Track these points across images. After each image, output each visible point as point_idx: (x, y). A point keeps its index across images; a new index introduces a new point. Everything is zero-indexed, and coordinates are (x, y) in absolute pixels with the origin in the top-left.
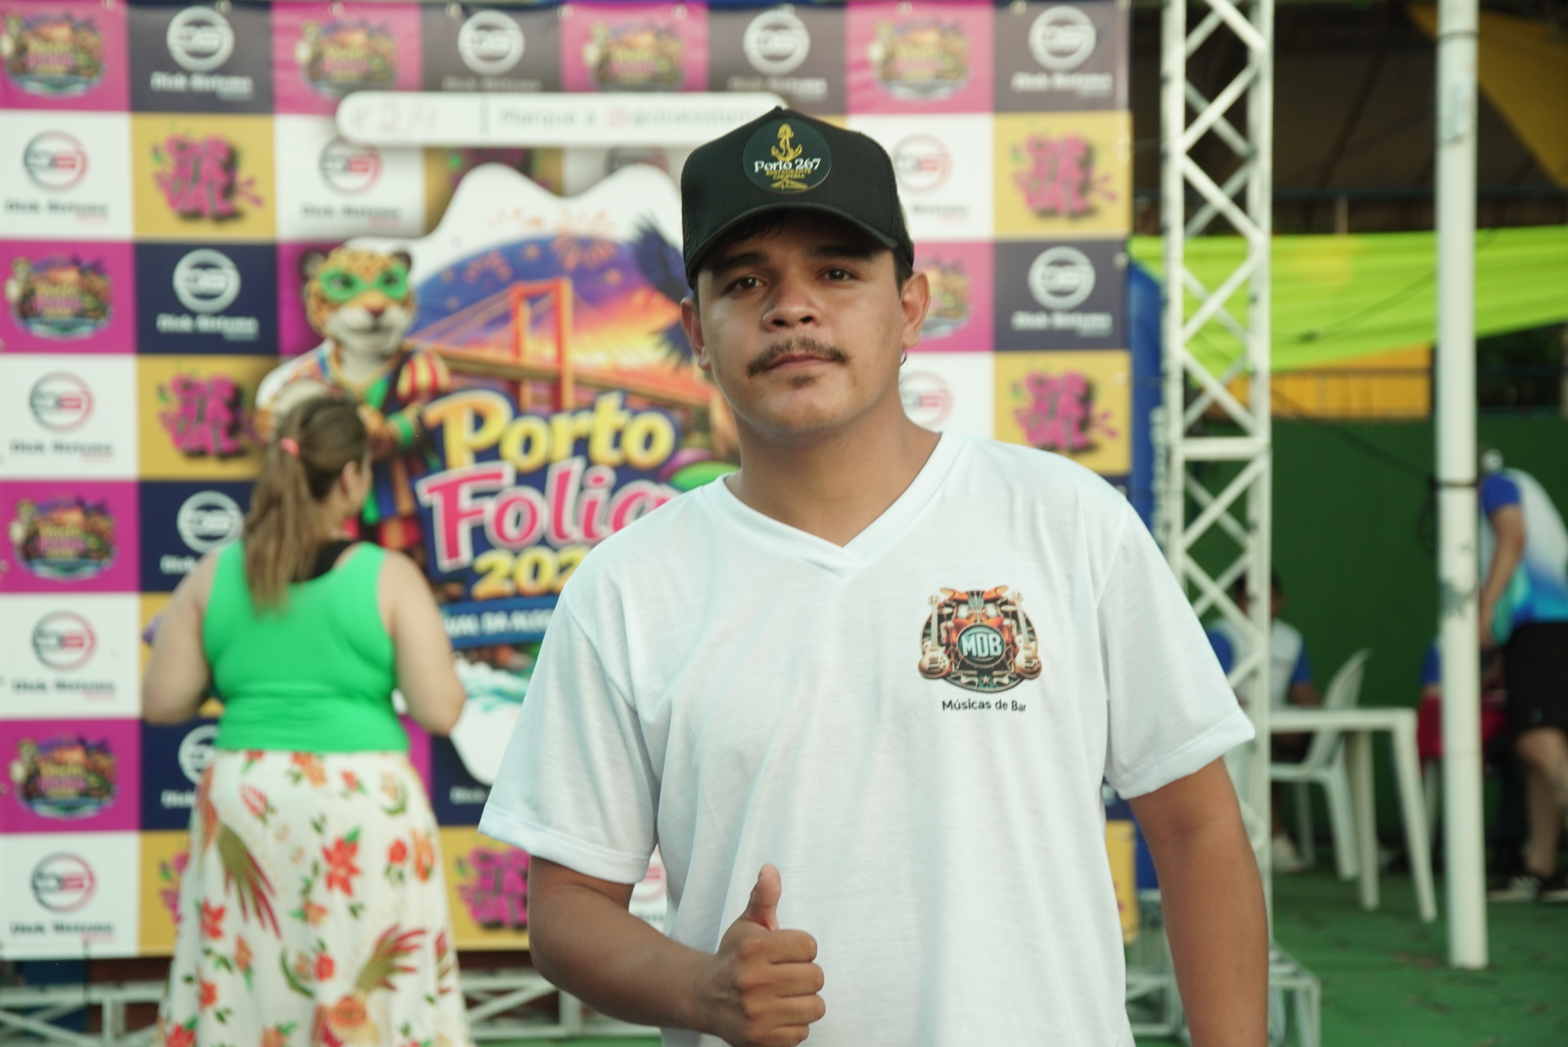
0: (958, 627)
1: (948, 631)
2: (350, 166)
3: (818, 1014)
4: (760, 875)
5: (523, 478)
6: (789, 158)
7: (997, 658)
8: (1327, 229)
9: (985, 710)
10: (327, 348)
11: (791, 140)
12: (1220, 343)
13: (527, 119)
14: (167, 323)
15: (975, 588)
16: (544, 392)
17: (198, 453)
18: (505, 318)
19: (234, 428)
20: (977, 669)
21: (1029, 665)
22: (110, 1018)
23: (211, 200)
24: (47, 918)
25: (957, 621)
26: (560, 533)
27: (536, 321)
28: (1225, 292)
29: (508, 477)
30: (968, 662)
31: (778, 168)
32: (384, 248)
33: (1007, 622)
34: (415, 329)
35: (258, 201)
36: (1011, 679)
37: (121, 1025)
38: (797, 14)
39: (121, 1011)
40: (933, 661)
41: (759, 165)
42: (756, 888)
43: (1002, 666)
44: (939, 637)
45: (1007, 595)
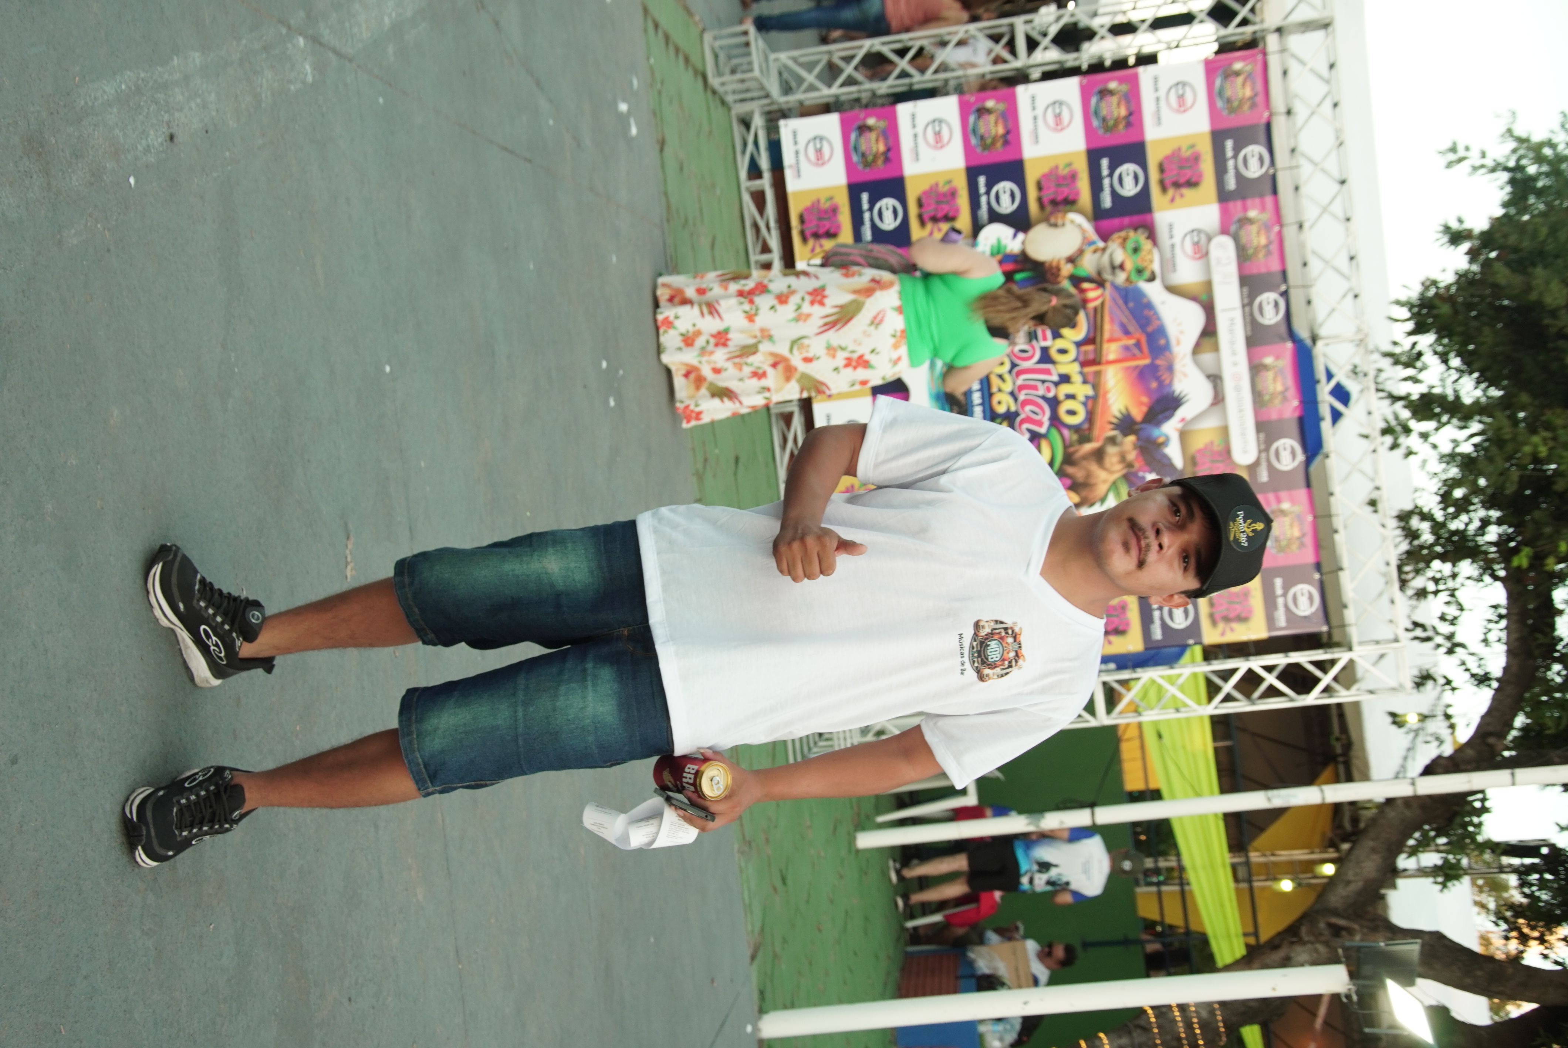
0: (1002, 638)
1: (999, 633)
2: (1196, 244)
3: (795, 579)
4: (861, 544)
5: (1045, 351)
6: (1246, 529)
7: (987, 659)
8: (1215, 738)
9: (960, 656)
10: (1101, 244)
11: (1256, 529)
12: (1152, 694)
13: (1231, 331)
14: (1105, 163)
15: (1023, 645)
16: (1091, 356)
17: (1040, 187)
18: (1127, 333)
19: (1054, 203)
20: (980, 650)
21: (985, 676)
22: (756, 184)
23: (1170, 177)
24: (801, 146)
25: (1005, 638)
26: (1018, 374)
27: (1127, 348)
28: (1180, 695)
29: (1044, 344)
30: (984, 645)
31: (1240, 524)
32: (1156, 267)
33: (1006, 663)
34: (1115, 287)
35: (1172, 200)
36: (977, 667)
37: (753, 189)
38: (1301, 462)
39: (760, 188)
40: (983, 627)
41: (1241, 514)
42: (854, 543)
43: (983, 663)
44: (996, 629)
45: (1020, 662)
